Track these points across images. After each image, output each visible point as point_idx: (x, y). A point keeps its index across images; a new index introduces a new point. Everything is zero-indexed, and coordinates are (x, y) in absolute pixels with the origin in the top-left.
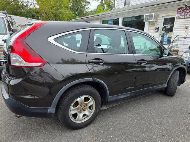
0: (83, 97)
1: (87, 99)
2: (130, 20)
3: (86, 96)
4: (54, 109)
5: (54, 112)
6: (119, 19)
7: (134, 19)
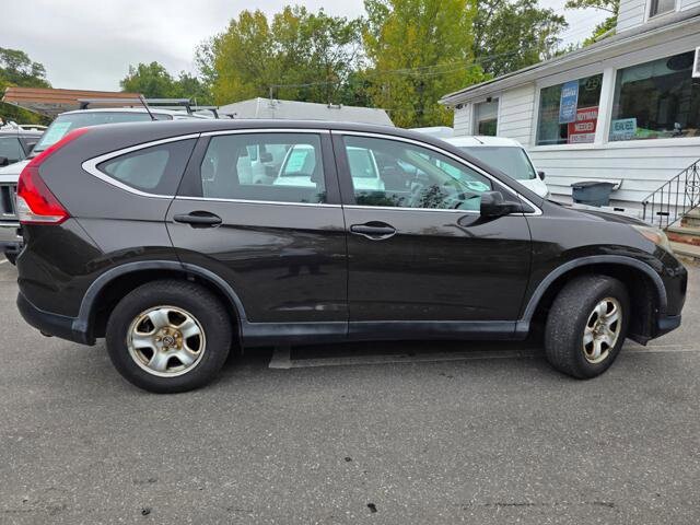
0: (165, 311)
1: (175, 318)
2: (646, 74)
3: (175, 309)
4: (85, 324)
5: (84, 331)
6: (602, 75)
7: (664, 71)
